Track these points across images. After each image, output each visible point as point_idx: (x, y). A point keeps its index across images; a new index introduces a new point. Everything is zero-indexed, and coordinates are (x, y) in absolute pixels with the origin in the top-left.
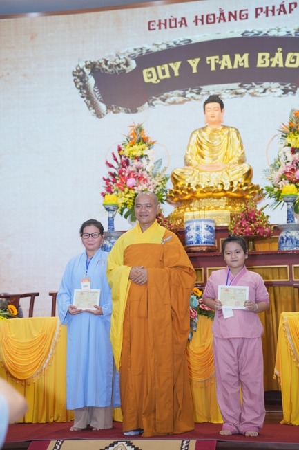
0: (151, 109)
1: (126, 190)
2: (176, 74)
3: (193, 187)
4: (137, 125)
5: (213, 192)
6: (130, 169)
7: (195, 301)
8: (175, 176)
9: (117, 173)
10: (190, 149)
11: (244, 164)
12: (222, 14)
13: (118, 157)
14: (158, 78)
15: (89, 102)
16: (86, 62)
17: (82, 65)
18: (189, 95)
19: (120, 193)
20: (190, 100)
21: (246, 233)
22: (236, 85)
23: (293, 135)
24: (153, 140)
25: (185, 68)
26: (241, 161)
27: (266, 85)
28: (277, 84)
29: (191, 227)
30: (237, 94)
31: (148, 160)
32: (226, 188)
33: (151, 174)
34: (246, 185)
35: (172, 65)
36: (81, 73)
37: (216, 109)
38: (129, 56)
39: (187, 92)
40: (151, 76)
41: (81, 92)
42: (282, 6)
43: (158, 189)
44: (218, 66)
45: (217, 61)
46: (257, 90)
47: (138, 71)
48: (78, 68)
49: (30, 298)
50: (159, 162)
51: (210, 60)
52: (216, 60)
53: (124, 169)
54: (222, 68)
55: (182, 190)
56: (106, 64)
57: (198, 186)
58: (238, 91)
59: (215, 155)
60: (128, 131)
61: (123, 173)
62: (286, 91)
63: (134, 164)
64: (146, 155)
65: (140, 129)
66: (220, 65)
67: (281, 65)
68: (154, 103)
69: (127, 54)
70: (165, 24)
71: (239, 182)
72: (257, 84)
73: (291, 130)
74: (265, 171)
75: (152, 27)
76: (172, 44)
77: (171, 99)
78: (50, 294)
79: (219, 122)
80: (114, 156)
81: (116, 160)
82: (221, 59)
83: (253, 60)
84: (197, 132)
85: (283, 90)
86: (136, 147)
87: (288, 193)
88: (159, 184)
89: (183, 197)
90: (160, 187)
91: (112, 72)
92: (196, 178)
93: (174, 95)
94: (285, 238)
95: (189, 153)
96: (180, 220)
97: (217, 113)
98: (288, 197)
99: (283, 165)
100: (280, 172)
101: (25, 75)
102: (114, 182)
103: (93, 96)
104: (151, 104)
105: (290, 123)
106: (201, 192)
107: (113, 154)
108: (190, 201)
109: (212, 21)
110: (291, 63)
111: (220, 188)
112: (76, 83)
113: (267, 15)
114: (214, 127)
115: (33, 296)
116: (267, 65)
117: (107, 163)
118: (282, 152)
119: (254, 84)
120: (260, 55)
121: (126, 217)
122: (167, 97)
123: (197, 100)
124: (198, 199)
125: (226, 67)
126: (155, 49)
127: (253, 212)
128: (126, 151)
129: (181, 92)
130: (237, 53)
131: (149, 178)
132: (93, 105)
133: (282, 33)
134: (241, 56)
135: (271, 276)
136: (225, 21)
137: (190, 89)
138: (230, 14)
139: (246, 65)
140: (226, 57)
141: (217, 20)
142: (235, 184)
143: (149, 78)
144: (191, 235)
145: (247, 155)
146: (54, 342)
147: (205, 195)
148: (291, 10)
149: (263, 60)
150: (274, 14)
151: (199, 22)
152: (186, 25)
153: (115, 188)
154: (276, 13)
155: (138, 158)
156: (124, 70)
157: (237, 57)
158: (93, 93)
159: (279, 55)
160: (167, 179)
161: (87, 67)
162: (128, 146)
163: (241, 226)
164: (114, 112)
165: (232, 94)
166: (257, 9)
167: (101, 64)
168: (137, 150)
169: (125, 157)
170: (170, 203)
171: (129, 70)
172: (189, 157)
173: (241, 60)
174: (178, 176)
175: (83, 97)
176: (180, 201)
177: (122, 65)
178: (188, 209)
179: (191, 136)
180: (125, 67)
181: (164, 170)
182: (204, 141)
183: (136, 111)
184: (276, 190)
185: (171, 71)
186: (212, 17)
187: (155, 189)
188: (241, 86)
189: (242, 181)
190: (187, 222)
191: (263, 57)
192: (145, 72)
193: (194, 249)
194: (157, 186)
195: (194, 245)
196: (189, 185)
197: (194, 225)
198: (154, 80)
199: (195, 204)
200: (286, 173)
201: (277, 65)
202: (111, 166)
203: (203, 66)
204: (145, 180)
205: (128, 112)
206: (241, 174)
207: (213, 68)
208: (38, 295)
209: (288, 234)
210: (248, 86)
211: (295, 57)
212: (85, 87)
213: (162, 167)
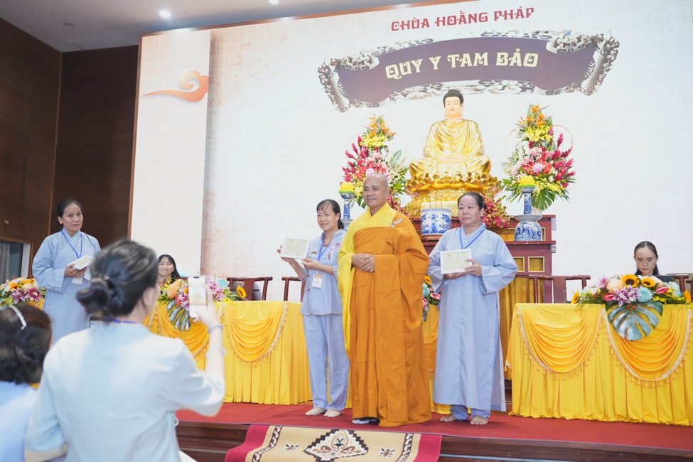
0: (393, 103)
2: (418, 70)
3: (431, 176)
4: (377, 117)
6: (369, 159)
7: (426, 289)
8: (414, 167)
9: (356, 163)
10: (429, 141)
11: (482, 156)
12: (463, 16)
13: (358, 148)
14: (400, 74)
15: (333, 97)
16: (331, 60)
17: (328, 63)
18: (429, 90)
19: (358, 183)
20: (431, 95)
22: (475, 82)
23: (531, 130)
24: (392, 132)
25: (427, 65)
26: (480, 154)
27: (505, 82)
28: (516, 82)
29: (427, 216)
30: (477, 90)
31: (388, 151)
32: (464, 179)
33: (389, 164)
34: (484, 176)
35: (413, 62)
36: (327, 70)
37: (456, 102)
38: (372, 54)
39: (428, 88)
40: (393, 72)
41: (326, 88)
42: (520, 10)
43: (396, 179)
44: (458, 63)
45: (458, 59)
46: (496, 87)
47: (381, 68)
48: (324, 66)
49: (264, 282)
50: (397, 154)
51: (451, 58)
52: (456, 58)
53: (363, 159)
54: (463, 65)
55: (419, 180)
56: (350, 61)
57: (435, 176)
58: (478, 87)
59: (454, 147)
60: (369, 123)
61: (362, 164)
62: (524, 89)
63: (374, 154)
64: (386, 146)
65: (380, 121)
66: (461, 63)
67: (519, 64)
68: (395, 97)
69: (371, 52)
70: (408, 25)
71: (477, 174)
72: (497, 82)
73: (529, 125)
74: (503, 164)
75: (395, 28)
76: (414, 43)
77: (413, 94)
78: (283, 279)
79: (459, 115)
80: (354, 147)
81: (356, 150)
82: (461, 57)
83: (492, 59)
84: (437, 125)
85: (521, 87)
86: (376, 138)
87: (526, 184)
88: (397, 175)
89: (421, 188)
90: (399, 178)
91: (356, 68)
92: (435, 168)
93: (416, 90)
94: (522, 229)
95: (428, 145)
97: (457, 107)
98: (526, 188)
99: (521, 158)
100: (518, 165)
101: (274, 73)
102: (352, 171)
103: (337, 91)
104: (393, 99)
105: (528, 118)
107: (353, 145)
108: (426, 191)
109: (453, 22)
110: (528, 62)
111: (458, 178)
112: (321, 79)
113: (506, 18)
114: (454, 120)
115: (267, 280)
116: (506, 64)
117: (347, 154)
118: (520, 146)
119: (493, 81)
120: (499, 54)
121: (364, 206)
122: (408, 92)
123: (437, 95)
124: (436, 189)
125: (466, 65)
126: (397, 48)
128: (366, 143)
129: (422, 88)
130: (477, 52)
131: (388, 169)
132: (336, 100)
133: (520, 35)
134: (481, 55)
136: (465, 22)
137: (431, 85)
138: (470, 16)
139: (486, 64)
140: (467, 56)
141: (458, 22)
142: (473, 175)
143: (391, 74)
144: (426, 224)
145: (485, 148)
146: (280, 326)
148: (528, 15)
149: (502, 59)
150: (512, 18)
151: (441, 23)
152: (428, 26)
153: (354, 178)
154: (514, 16)
155: (378, 149)
156: (368, 67)
157: (477, 56)
158: (337, 88)
159: (517, 55)
160: (406, 170)
161: (332, 64)
162: (368, 137)
164: (356, 107)
165: (472, 90)
166: (496, 13)
167: (346, 61)
168: (376, 142)
169: (365, 148)
170: (408, 194)
171: (372, 66)
172: (428, 149)
173: (480, 58)
174: (416, 167)
175: (327, 92)
176: (418, 192)
177: (365, 62)
178: (425, 199)
179: (431, 129)
180: (368, 64)
181: (403, 162)
182: (443, 133)
183: (378, 106)
184: (514, 182)
185: (413, 68)
186: (453, 19)
187: (393, 180)
188: (481, 83)
189: (480, 173)
190: (424, 211)
191: (502, 56)
193: (430, 238)
194: (396, 177)
195: (429, 234)
196: (427, 175)
197: (429, 214)
198: (396, 76)
199: (432, 195)
200: (524, 166)
201: (515, 64)
202: (351, 156)
203: (444, 63)
204: (384, 170)
205: (370, 106)
206: (479, 166)
207: (454, 65)
208: (271, 279)
209: (525, 226)
210: (488, 83)
211: (533, 58)
212: (329, 83)
213: (401, 159)
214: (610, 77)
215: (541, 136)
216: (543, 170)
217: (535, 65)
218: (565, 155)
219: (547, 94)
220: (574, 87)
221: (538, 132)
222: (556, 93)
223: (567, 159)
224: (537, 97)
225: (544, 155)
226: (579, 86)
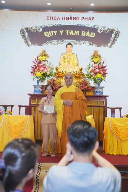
0: (47, 45)
1: (40, 71)
2: (56, 35)
6: (41, 64)
8: (57, 68)
9: (37, 65)
10: (61, 59)
11: (80, 66)
12: (71, 17)
13: (37, 60)
14: (49, 35)
15: (25, 41)
17: (24, 28)
18: (59, 42)
20: (60, 44)
21: (84, 89)
22: (75, 41)
23: (95, 58)
24: (49, 55)
25: (58, 33)
27: (84, 41)
28: (88, 42)
30: (75, 43)
31: (47, 62)
32: (75, 73)
33: (48, 67)
34: (81, 73)
35: (54, 31)
36: (23, 31)
38: (40, 27)
39: (59, 41)
40: (47, 34)
42: (90, 18)
43: (50, 72)
44: (69, 34)
46: (81, 43)
47: (43, 32)
48: (22, 29)
49: (11, 107)
50: (51, 63)
51: (67, 32)
53: (39, 64)
54: (71, 34)
55: (60, 73)
56: (32, 29)
58: (75, 42)
59: (69, 62)
60: (41, 52)
61: (39, 66)
62: (90, 44)
63: (43, 63)
64: (47, 60)
65: (44, 51)
66: (70, 34)
67: (89, 36)
68: (48, 43)
69: (39, 26)
70: (52, 18)
72: (82, 41)
73: (94, 56)
74: (85, 69)
75: (48, 19)
76: (54, 25)
77: (54, 43)
78: (19, 106)
79: (71, 51)
81: (36, 61)
82: (70, 31)
83: (80, 33)
84: (64, 54)
86: (43, 57)
88: (50, 70)
89: (60, 75)
91: (34, 32)
93: (55, 41)
94: (97, 91)
95: (60, 61)
97: (71, 48)
99: (91, 67)
100: (91, 70)
101: (3, 30)
102: (35, 68)
103: (27, 39)
104: (47, 44)
105: (94, 54)
107: (35, 59)
108: (62, 77)
109: (68, 19)
110: (92, 36)
112: (21, 34)
113: (85, 20)
114: (69, 53)
115: (12, 106)
116: (85, 35)
117: (33, 62)
118: (91, 63)
119: (80, 41)
120: (83, 32)
122: (52, 42)
123: (62, 44)
125: (72, 34)
126: (49, 26)
127: (86, 82)
128: (40, 58)
129: (57, 41)
132: (27, 42)
133: (90, 26)
134: (77, 31)
135: (92, 103)
136: (72, 20)
138: (74, 18)
139: (78, 35)
140: (72, 31)
141: (69, 19)
142: (78, 72)
146: (27, 124)
148: (92, 19)
149: (83, 34)
150: (87, 20)
151: (64, 19)
152: (59, 19)
153: (36, 70)
154: (88, 19)
155: (44, 61)
156: (38, 32)
157: (75, 31)
159: (88, 33)
160: (53, 69)
161: (25, 29)
162: (41, 56)
163: (82, 86)
164: (34, 45)
166: (82, 18)
167: (30, 28)
168: (44, 58)
169: (40, 60)
170: (55, 77)
171: (39, 31)
172: (60, 62)
173: (77, 33)
175: (23, 39)
177: (37, 30)
179: (61, 55)
180: (38, 30)
181: (52, 66)
182: (66, 57)
183: (42, 45)
184: (90, 75)
185: (54, 34)
186: (68, 18)
188: (76, 41)
189: (80, 71)
191: (84, 33)
192: (45, 33)
196: (63, 71)
198: (48, 36)
200: (93, 70)
201: (88, 36)
202: (35, 63)
204: (46, 68)
205: (39, 46)
206: (79, 69)
207: (68, 34)
208: (14, 106)
209: (99, 90)
210: (79, 41)
211: (93, 34)
212: (24, 36)
213: (52, 65)
214: (117, 43)
215: (98, 60)
216: (99, 72)
217: (94, 36)
218: (105, 67)
219: (97, 46)
220: (106, 45)
221: (97, 59)
222: (100, 47)
223: (105, 69)
224: (94, 47)
225: (99, 67)
226: (107, 45)
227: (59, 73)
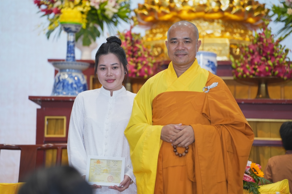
3: (178, 4)
5: (206, 13)
21: (260, 73)
32: (224, 7)
34: (250, 3)
57: (184, 3)
89: (162, 17)
96: (159, 49)
106: (191, 11)
108: (169, 22)
111: (215, 6)
127: (270, 44)
147: (193, 15)
163: (251, 63)
176: (156, 22)
196: (171, 1)
227: (156, 8)
